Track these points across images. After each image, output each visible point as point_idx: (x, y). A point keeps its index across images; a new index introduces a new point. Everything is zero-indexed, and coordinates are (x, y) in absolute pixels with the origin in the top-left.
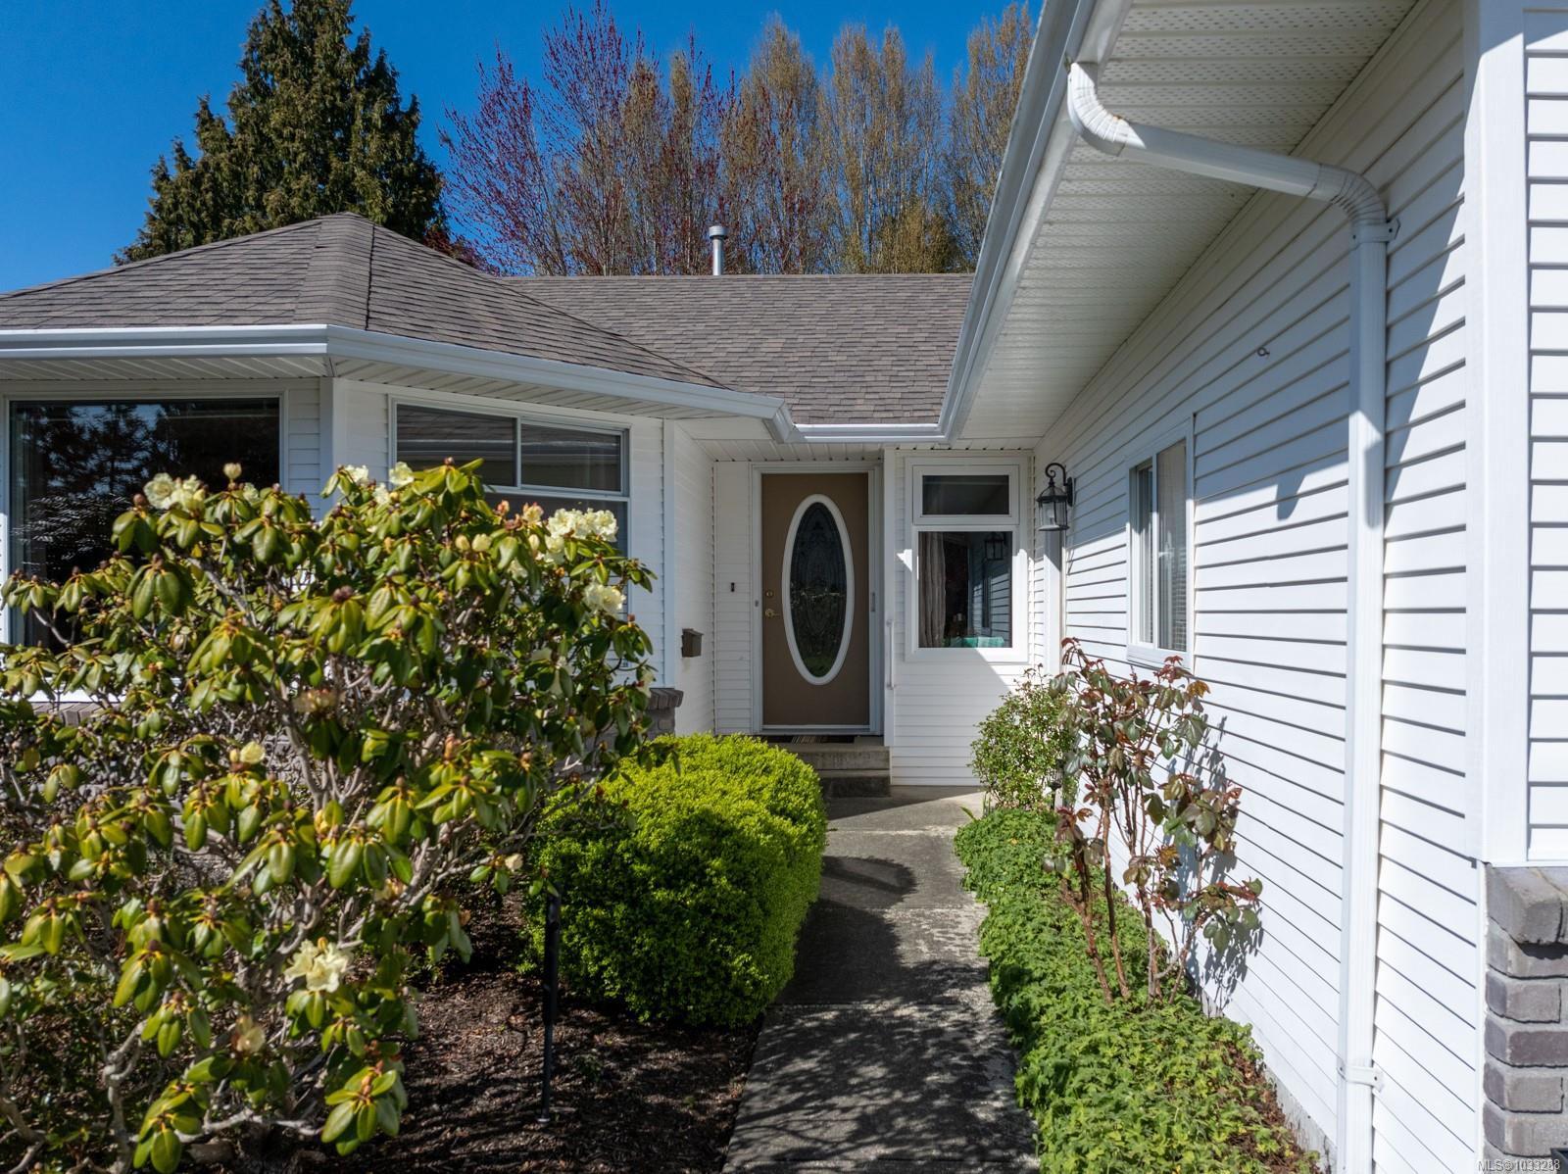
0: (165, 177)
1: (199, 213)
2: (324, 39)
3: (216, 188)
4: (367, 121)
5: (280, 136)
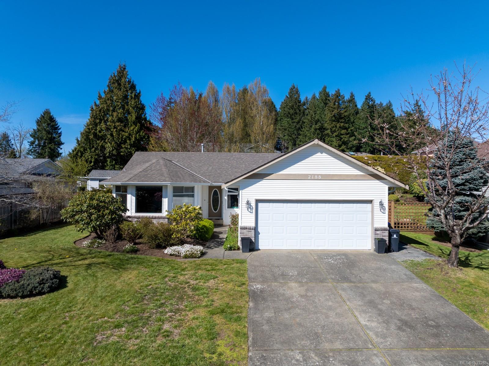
0: (93, 108)
2: (123, 80)
3: (104, 112)
4: (131, 96)
5: (116, 101)
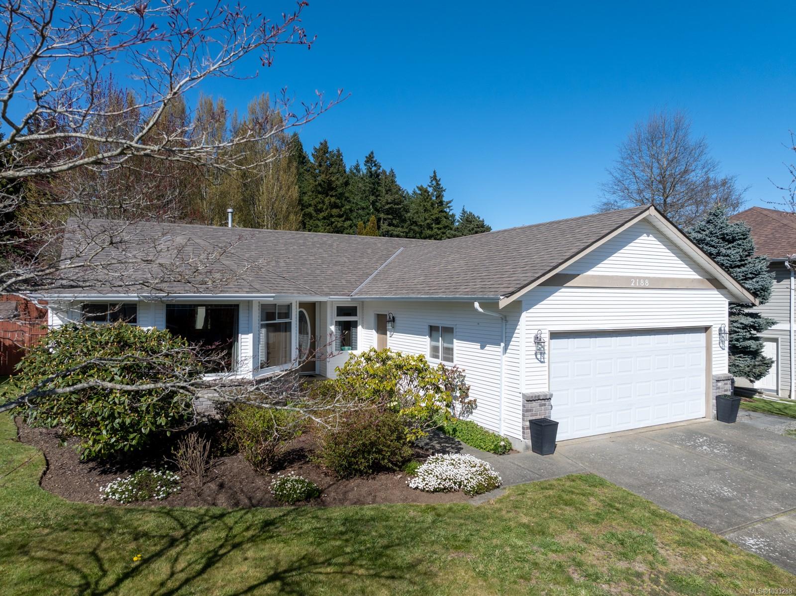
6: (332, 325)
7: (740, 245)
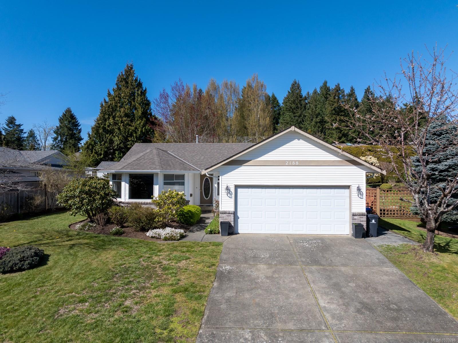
0: (102, 105)
1: (109, 112)
2: (130, 79)
6: (215, 184)
7: (444, 137)
